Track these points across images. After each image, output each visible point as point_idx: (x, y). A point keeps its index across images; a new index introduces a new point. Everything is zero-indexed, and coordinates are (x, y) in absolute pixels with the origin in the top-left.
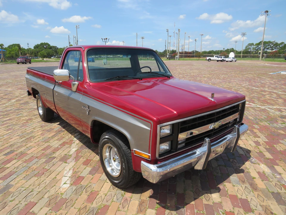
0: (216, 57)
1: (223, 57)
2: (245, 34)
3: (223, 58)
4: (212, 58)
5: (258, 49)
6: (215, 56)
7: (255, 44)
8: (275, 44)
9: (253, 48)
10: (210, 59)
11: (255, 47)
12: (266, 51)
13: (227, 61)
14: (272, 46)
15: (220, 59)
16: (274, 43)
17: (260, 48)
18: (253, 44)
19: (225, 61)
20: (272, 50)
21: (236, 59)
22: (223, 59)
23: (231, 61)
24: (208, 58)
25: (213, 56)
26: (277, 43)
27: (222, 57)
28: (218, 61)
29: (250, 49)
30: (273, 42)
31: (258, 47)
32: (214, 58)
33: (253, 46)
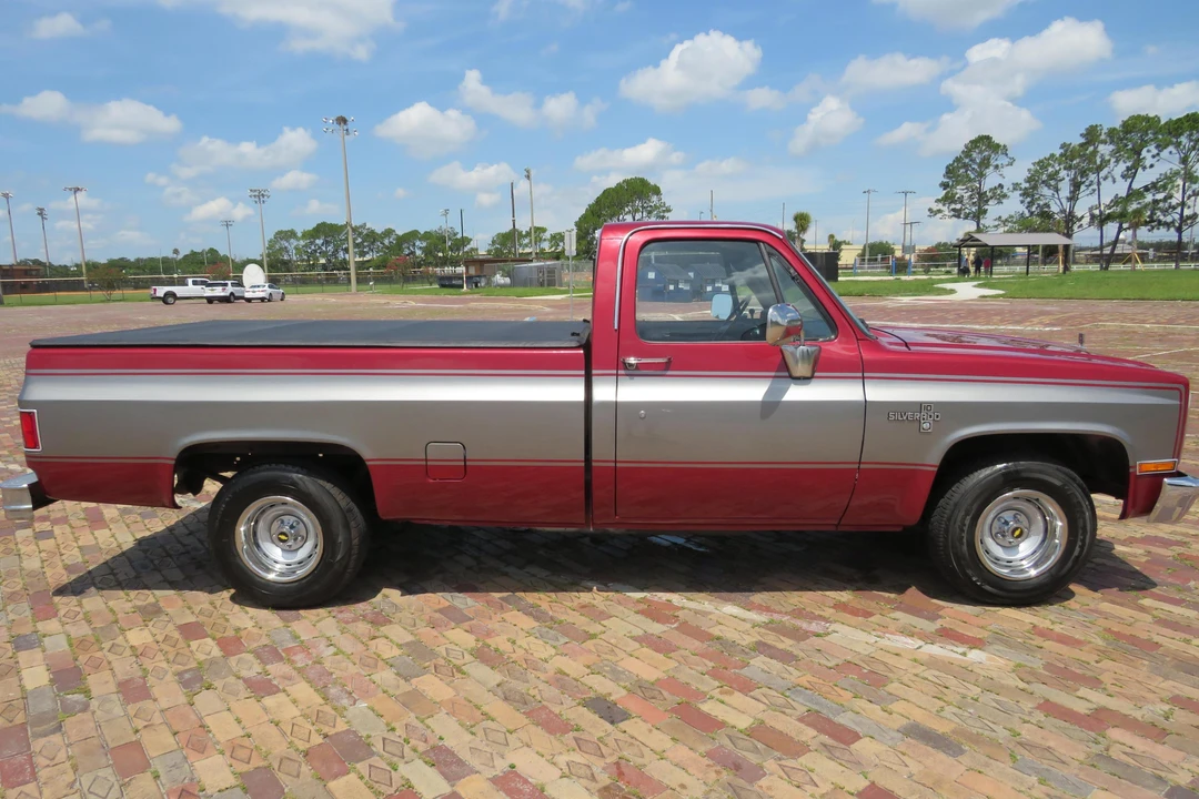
0: (195, 283)
1: (229, 282)
2: (263, 196)
3: (230, 289)
4: (178, 290)
5: (315, 251)
6: (190, 281)
7: (299, 235)
8: (367, 235)
9: (296, 248)
10: (173, 295)
11: (302, 243)
12: (344, 259)
13: (249, 300)
14: (359, 240)
15: (218, 292)
16: (365, 232)
17: (320, 248)
18: (292, 234)
19: (243, 298)
20: (363, 254)
21: (281, 291)
22: (232, 294)
23: (262, 299)
24: (161, 291)
25: (183, 282)
26: (373, 232)
27: (226, 285)
28: (210, 300)
29: (287, 252)
30: (361, 227)
31: (312, 243)
32: (190, 289)
33: (294, 242)
